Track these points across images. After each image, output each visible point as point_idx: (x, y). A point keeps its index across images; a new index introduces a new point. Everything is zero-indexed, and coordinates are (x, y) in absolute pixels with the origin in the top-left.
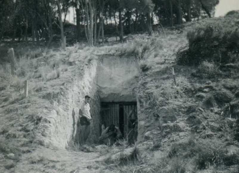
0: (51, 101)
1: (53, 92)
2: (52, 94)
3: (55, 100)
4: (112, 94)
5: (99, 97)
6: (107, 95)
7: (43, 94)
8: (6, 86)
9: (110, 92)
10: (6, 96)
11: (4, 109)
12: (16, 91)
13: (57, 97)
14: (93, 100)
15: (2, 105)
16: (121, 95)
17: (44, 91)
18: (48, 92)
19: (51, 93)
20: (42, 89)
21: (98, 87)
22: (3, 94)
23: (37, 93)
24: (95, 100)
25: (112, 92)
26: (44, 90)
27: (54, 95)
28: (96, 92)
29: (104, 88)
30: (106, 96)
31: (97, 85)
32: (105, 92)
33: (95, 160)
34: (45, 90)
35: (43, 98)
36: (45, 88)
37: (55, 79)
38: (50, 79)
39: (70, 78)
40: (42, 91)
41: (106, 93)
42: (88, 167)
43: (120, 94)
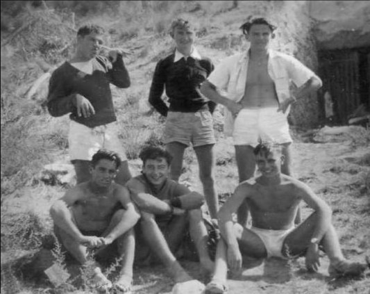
0: (228, 51)
1: (232, 35)
2: (230, 39)
3: (237, 50)
4: (343, 32)
5: (314, 41)
6: (332, 37)
7: (211, 40)
8: (137, 30)
9: (337, 30)
10: (141, 47)
11: (143, 70)
12: (157, 37)
13: (239, 44)
14: (305, 47)
15: (138, 65)
16: (363, 33)
17: (212, 35)
18: (221, 35)
19: (227, 36)
20: (208, 31)
21: (313, 21)
22: (134, 44)
23: (199, 39)
24: (308, 46)
25: (342, 28)
26: (211, 33)
27: (234, 39)
28: (309, 32)
29: (325, 23)
30: (329, 38)
31: (310, 17)
32: (329, 31)
33: (344, 156)
34: (215, 33)
35: (212, 47)
36: (212, 28)
37: (230, 10)
38: (221, 12)
39: (261, 7)
40: (208, 34)
41: (328, 33)
42: (332, 170)
43: (361, 31)
